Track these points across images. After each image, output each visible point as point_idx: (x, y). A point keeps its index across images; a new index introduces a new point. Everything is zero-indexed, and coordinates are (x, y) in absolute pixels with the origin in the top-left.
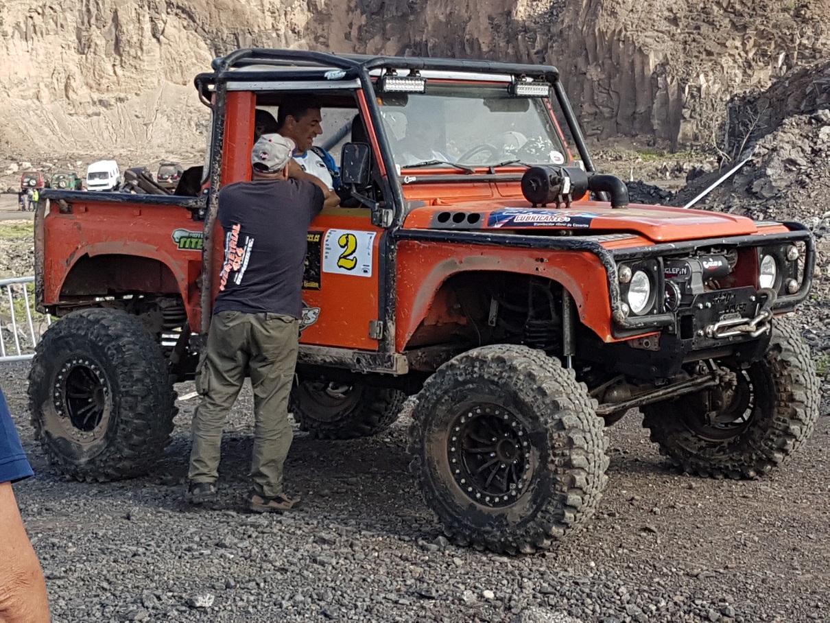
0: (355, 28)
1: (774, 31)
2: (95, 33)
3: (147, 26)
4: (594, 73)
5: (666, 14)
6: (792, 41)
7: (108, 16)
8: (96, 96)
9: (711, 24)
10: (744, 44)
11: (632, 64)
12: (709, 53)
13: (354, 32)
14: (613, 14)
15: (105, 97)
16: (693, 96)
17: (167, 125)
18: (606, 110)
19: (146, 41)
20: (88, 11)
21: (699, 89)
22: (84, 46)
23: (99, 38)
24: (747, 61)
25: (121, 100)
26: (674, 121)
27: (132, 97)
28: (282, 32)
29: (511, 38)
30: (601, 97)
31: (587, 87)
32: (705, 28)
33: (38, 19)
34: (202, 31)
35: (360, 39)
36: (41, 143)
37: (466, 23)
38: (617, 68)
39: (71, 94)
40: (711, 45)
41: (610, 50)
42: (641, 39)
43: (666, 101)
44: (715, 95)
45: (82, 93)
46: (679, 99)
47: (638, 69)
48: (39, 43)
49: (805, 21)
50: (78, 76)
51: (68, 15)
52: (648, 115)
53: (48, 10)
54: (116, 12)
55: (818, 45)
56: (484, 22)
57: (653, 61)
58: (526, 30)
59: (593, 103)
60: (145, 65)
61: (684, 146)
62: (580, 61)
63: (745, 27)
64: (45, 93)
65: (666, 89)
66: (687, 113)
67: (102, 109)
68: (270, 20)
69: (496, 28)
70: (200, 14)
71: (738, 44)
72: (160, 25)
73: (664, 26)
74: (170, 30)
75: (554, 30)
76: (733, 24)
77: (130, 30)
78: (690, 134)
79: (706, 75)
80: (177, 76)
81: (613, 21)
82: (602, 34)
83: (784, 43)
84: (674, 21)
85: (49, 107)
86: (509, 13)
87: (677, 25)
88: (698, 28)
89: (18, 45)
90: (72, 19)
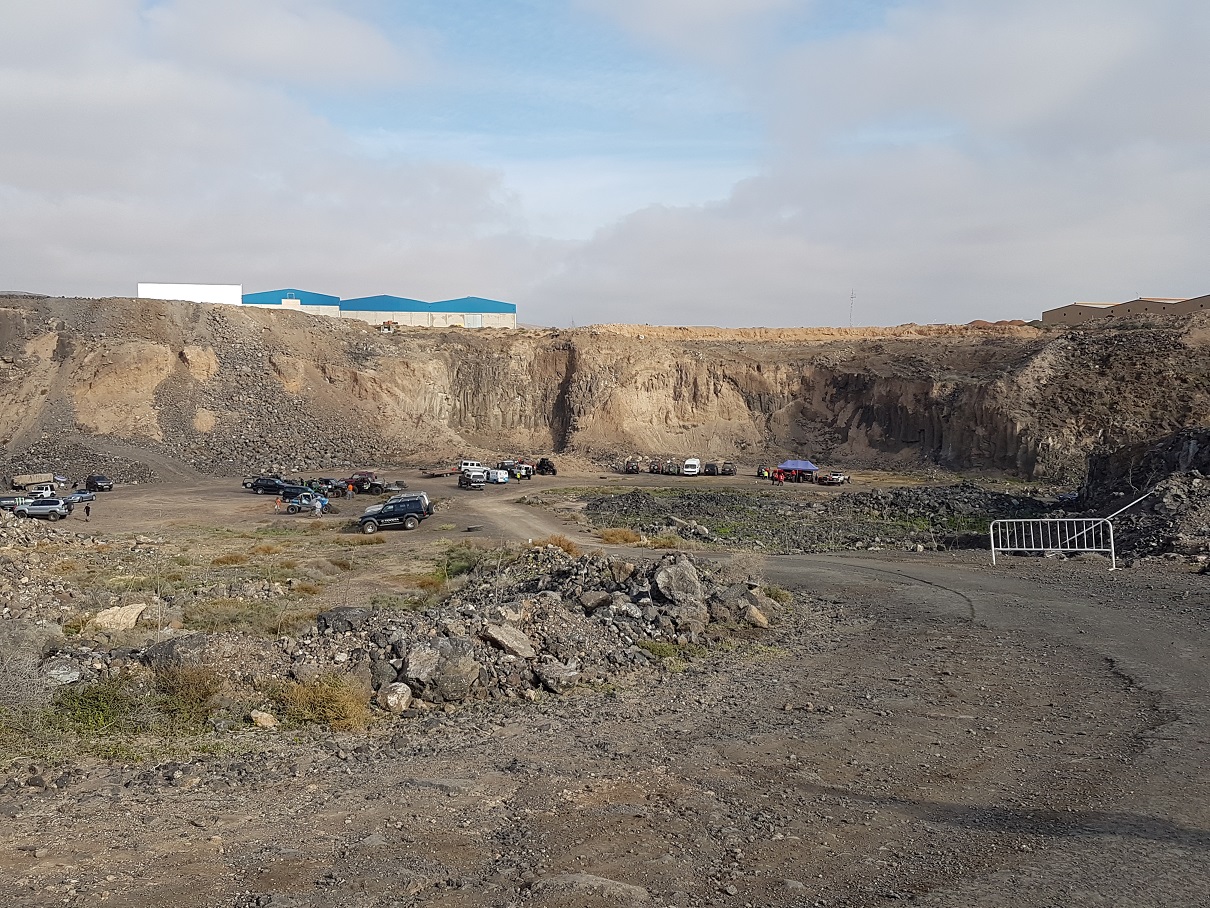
0: (829, 395)
1: (1097, 416)
2: (684, 389)
3: (712, 387)
4: (980, 431)
5: (1028, 400)
6: (1108, 423)
7: (691, 380)
8: (681, 423)
9: (1057, 408)
10: (1077, 422)
11: (1006, 428)
12: (1055, 425)
13: (828, 398)
14: (995, 398)
15: (686, 424)
16: (1044, 449)
17: (719, 441)
18: (986, 453)
19: (710, 395)
20: (681, 378)
21: (1048, 446)
22: (677, 396)
23: (686, 392)
24: (1079, 432)
25: (694, 426)
26: (1031, 462)
27: (700, 425)
28: (786, 395)
29: (928, 407)
30: (984, 445)
31: (975, 438)
32: (1052, 411)
33: (655, 381)
34: (741, 392)
35: (831, 402)
36: (652, 447)
37: (899, 397)
38: (995, 429)
39: (668, 421)
40: (1056, 421)
41: (991, 418)
42: (1012, 414)
43: (1026, 451)
44: (1058, 450)
45: (674, 421)
46: (1035, 448)
47: (1009, 430)
48: (654, 394)
49: (1117, 412)
50: (673, 412)
51: (671, 379)
52: (1013, 460)
53: (660, 376)
54: (696, 379)
55: (1124, 426)
56: (911, 397)
57: (1019, 427)
58: (938, 403)
59: (979, 448)
60: (709, 409)
61: (1037, 478)
62: (972, 424)
63: (1078, 412)
64: (655, 420)
65: (1026, 444)
66: (1040, 459)
67: (684, 430)
68: (779, 388)
69: (918, 401)
70: (741, 382)
71: (1074, 422)
72: (719, 387)
73: (1027, 408)
74: (724, 390)
75: (955, 404)
76: (1070, 410)
77: (702, 389)
78: (1041, 471)
79: (1053, 438)
80: (726, 415)
81: (994, 403)
82: (987, 409)
83: (1103, 423)
84: (1034, 405)
85: (656, 427)
86: (927, 393)
87: (1035, 408)
88: (1048, 410)
89: (643, 394)
90: (672, 382)
